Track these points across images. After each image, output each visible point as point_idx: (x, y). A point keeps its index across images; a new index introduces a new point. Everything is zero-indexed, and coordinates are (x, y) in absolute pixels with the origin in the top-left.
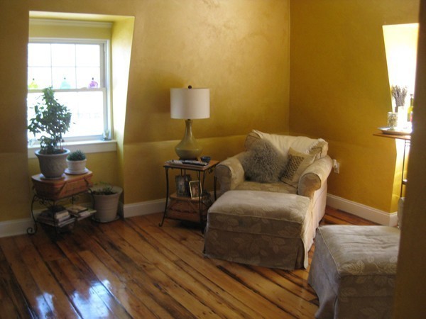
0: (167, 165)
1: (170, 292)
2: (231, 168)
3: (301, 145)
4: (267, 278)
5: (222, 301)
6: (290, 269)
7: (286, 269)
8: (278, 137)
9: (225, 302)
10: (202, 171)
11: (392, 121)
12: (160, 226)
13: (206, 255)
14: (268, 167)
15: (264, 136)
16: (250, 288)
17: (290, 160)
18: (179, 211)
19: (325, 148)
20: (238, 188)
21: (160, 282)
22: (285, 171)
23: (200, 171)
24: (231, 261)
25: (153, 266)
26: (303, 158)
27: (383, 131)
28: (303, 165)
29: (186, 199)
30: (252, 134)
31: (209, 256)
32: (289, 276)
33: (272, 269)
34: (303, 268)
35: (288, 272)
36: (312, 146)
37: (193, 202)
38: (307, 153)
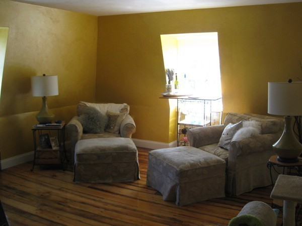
0: (34, 128)
1: (71, 206)
2: (77, 126)
3: (113, 108)
4: (122, 188)
5: (106, 204)
6: (132, 181)
7: (129, 181)
8: (98, 104)
9: (109, 204)
10: (60, 129)
11: (169, 89)
12: (32, 170)
13: (76, 182)
14: (98, 123)
15: (89, 105)
16: (118, 194)
17: (110, 118)
18: (45, 158)
19: (129, 109)
20: (82, 138)
21: (60, 201)
22: (108, 125)
23: (59, 130)
24: (94, 182)
25: (48, 194)
26: (119, 116)
27: (164, 95)
28: (119, 120)
29: (48, 150)
30: (80, 104)
31: (78, 182)
32: (133, 184)
33: (121, 183)
34: (138, 179)
35: (132, 182)
36: (121, 109)
37: (54, 151)
38: (118, 112)
